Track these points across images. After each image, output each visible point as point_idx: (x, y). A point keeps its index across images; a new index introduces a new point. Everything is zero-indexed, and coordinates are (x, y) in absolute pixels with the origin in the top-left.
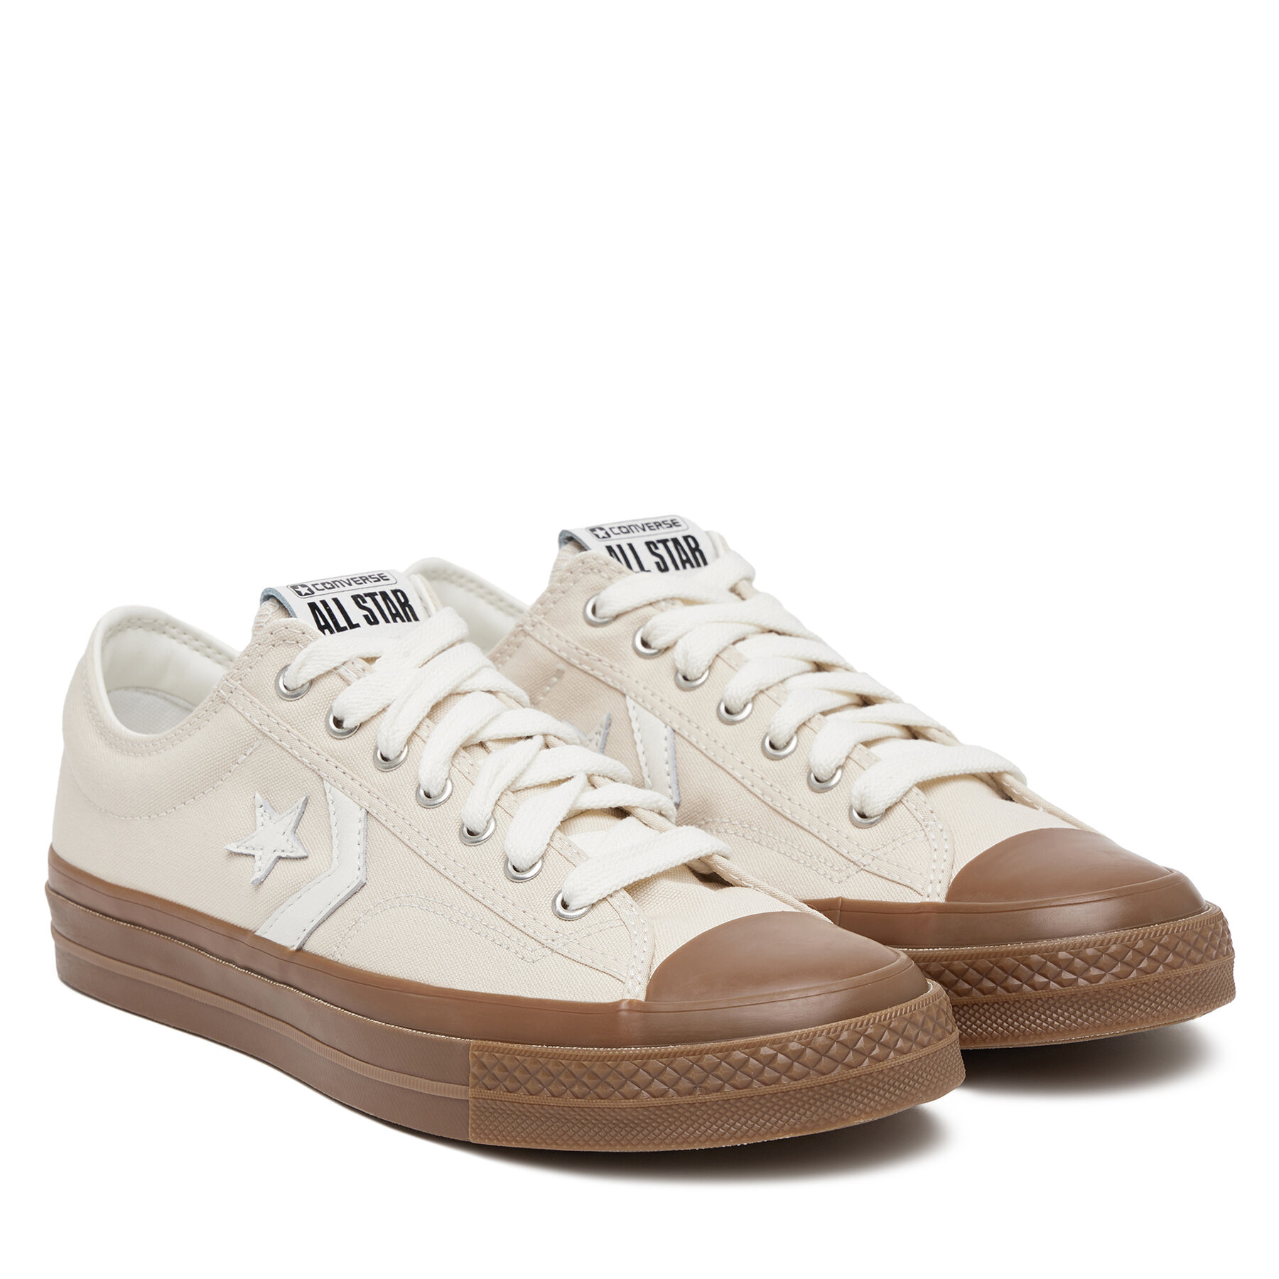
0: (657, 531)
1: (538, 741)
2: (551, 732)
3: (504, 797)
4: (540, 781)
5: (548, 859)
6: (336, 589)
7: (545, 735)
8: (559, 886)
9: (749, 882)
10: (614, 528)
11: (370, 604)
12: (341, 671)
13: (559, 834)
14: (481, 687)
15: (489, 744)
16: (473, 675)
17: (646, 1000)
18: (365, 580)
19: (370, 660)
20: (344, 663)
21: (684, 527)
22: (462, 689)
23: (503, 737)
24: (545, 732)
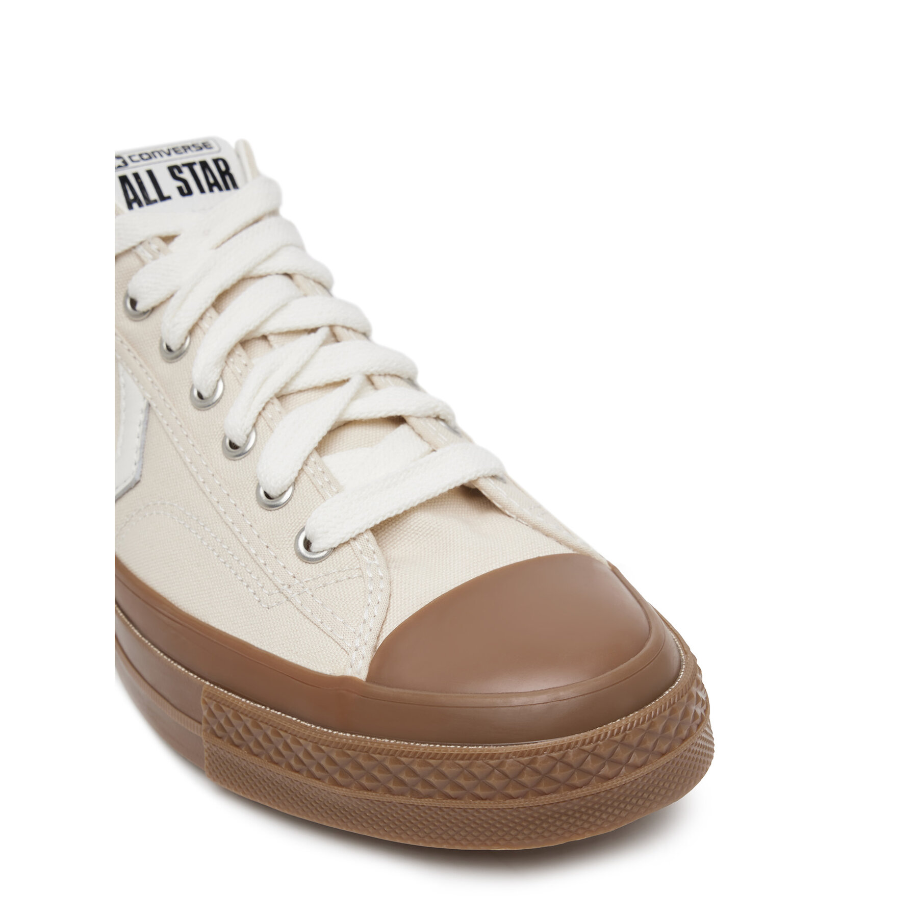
0: (185, 155)
1: (323, 333)
2: (339, 323)
3: (270, 407)
4: (314, 384)
5: (299, 485)
6: (154, 160)
7: (331, 327)
8: (304, 521)
9: (512, 513)
10: (134, 155)
11: (186, 174)
12: (140, 250)
13: (316, 455)
14: (277, 270)
15: (271, 338)
16: (270, 257)
17: (369, 678)
18: (186, 148)
19: (168, 239)
20: (141, 243)
21: (216, 149)
22: (255, 273)
23: (285, 330)
24: (332, 323)
